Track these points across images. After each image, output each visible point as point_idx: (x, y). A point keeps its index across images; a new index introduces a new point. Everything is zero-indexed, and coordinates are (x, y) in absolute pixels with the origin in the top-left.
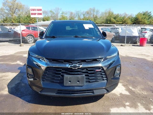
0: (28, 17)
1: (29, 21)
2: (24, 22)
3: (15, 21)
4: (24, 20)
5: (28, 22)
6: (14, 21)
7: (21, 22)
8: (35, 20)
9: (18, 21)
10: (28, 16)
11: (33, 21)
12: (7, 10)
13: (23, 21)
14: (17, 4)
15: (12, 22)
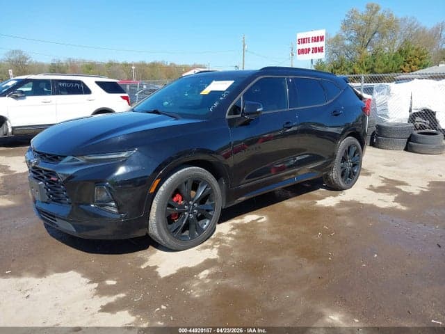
0: (401, 54)
1: (402, 67)
2: (385, 68)
3: (363, 67)
4: (387, 64)
5: (398, 70)
6: (357, 70)
7: (376, 70)
8: (421, 60)
9: (371, 66)
10: (400, 51)
11: (415, 64)
12: (350, 39)
13: (381, 68)
14: (380, 19)
15: (352, 71)
